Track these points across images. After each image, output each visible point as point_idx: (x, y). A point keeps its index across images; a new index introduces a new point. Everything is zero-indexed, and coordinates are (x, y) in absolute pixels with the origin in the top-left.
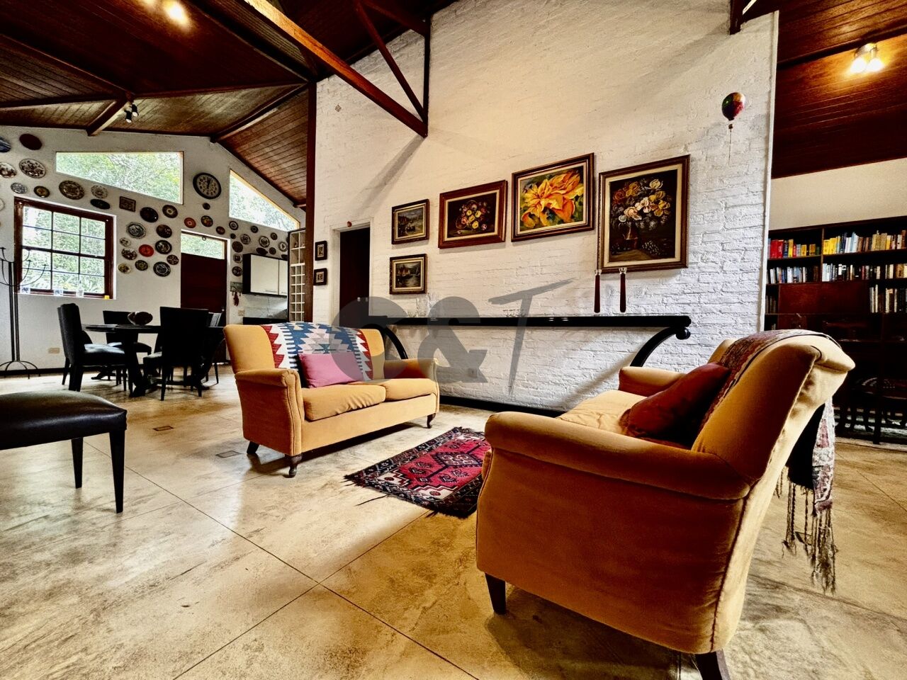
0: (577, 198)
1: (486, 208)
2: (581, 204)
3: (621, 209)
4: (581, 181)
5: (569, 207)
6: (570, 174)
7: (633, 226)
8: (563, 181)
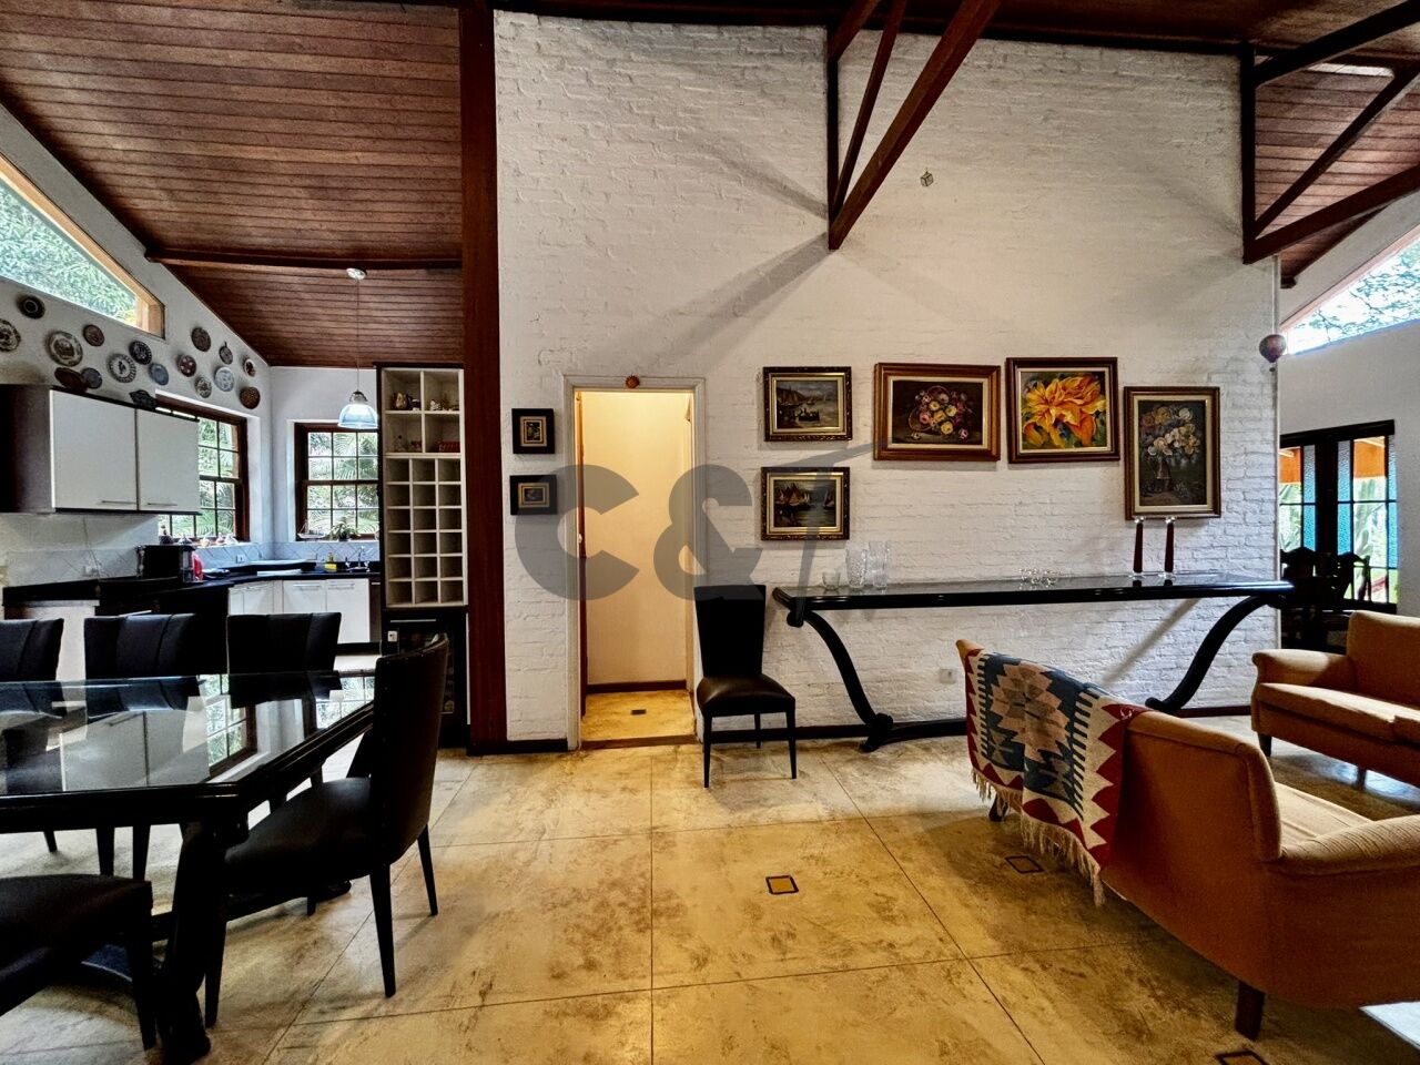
0: (1098, 413)
1: (966, 404)
2: (1103, 423)
3: (1150, 438)
4: (1102, 391)
5: (1087, 424)
6: (1087, 380)
7: (1164, 460)
8: (1080, 387)
